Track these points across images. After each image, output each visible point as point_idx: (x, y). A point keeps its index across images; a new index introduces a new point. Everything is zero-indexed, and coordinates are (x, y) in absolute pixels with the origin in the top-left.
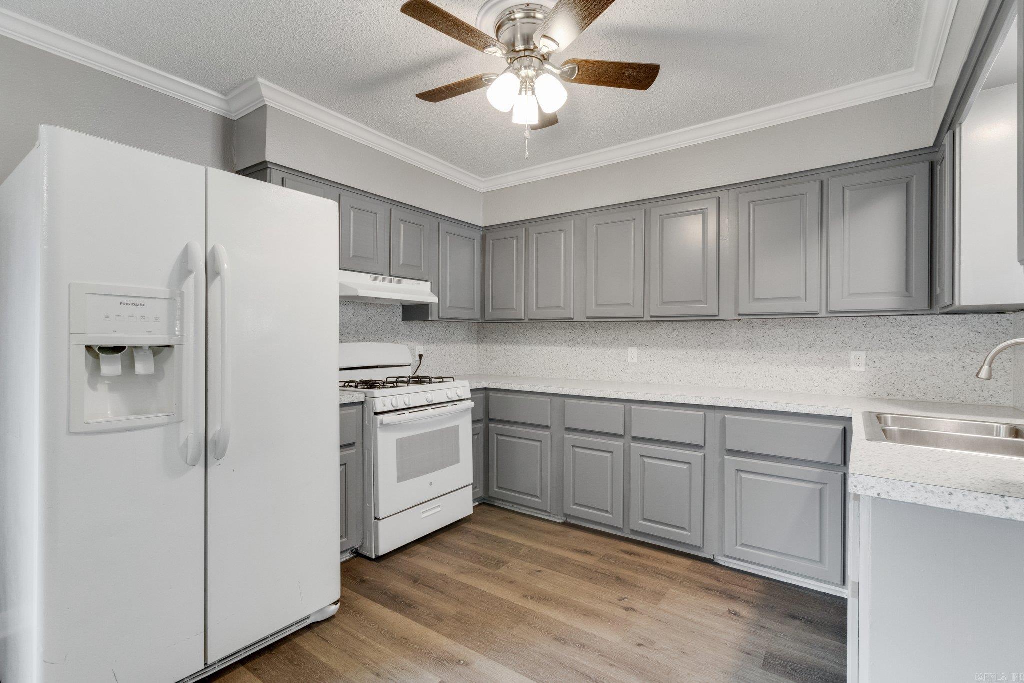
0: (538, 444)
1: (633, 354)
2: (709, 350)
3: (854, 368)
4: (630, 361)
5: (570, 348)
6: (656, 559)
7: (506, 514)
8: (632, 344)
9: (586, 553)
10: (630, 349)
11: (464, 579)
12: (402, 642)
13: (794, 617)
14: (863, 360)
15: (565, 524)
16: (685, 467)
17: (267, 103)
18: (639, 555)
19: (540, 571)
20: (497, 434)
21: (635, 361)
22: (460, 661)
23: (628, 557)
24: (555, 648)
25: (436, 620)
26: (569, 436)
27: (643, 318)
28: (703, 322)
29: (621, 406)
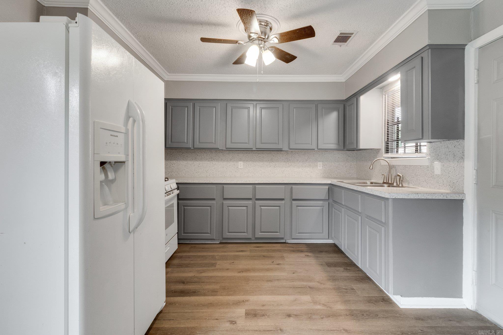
0: (209, 208)
1: (241, 164)
2: (272, 163)
3: (319, 168)
4: (240, 167)
5: (209, 162)
6: (268, 247)
7: (190, 246)
8: (241, 160)
9: (242, 251)
10: (240, 162)
11: (204, 274)
12: (211, 305)
13: (322, 252)
14: (321, 165)
15: (221, 243)
16: (278, 208)
17: (89, 7)
18: (260, 247)
19: (233, 262)
20: (183, 206)
21: (242, 167)
22: (243, 301)
23: (258, 248)
24: (270, 284)
25: (214, 292)
26: (225, 202)
27: (252, 149)
28: (270, 151)
29: (251, 186)
